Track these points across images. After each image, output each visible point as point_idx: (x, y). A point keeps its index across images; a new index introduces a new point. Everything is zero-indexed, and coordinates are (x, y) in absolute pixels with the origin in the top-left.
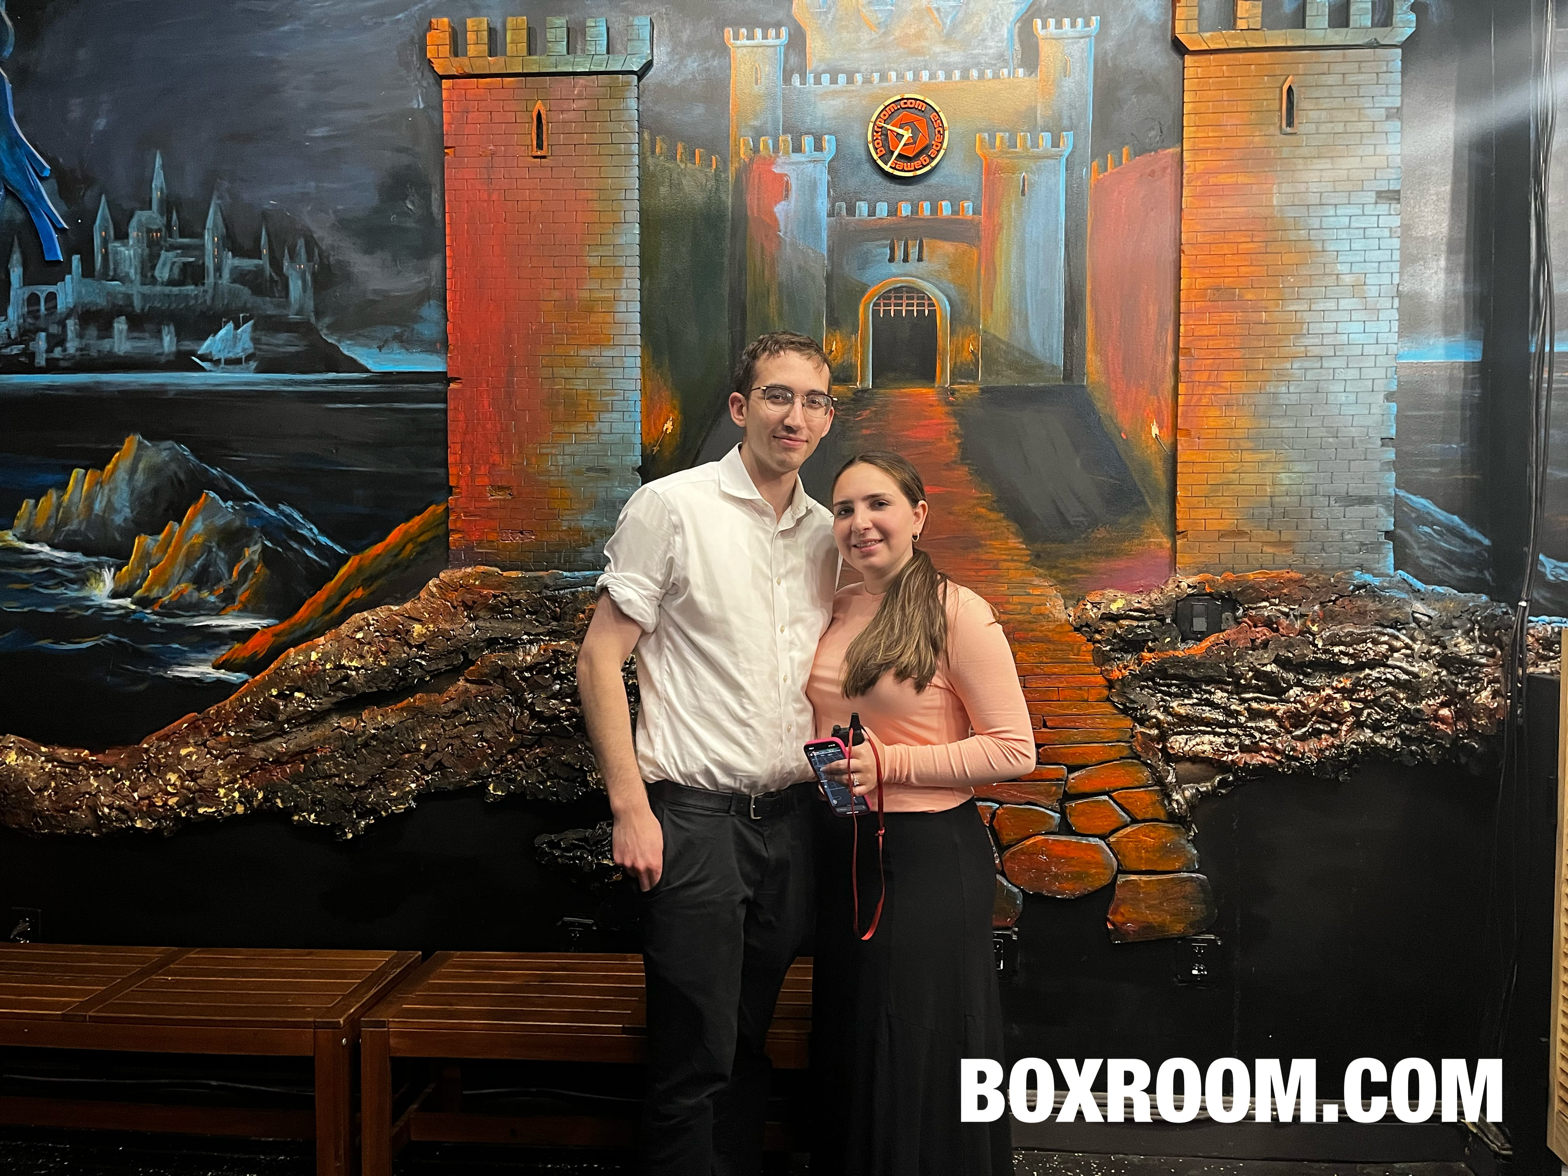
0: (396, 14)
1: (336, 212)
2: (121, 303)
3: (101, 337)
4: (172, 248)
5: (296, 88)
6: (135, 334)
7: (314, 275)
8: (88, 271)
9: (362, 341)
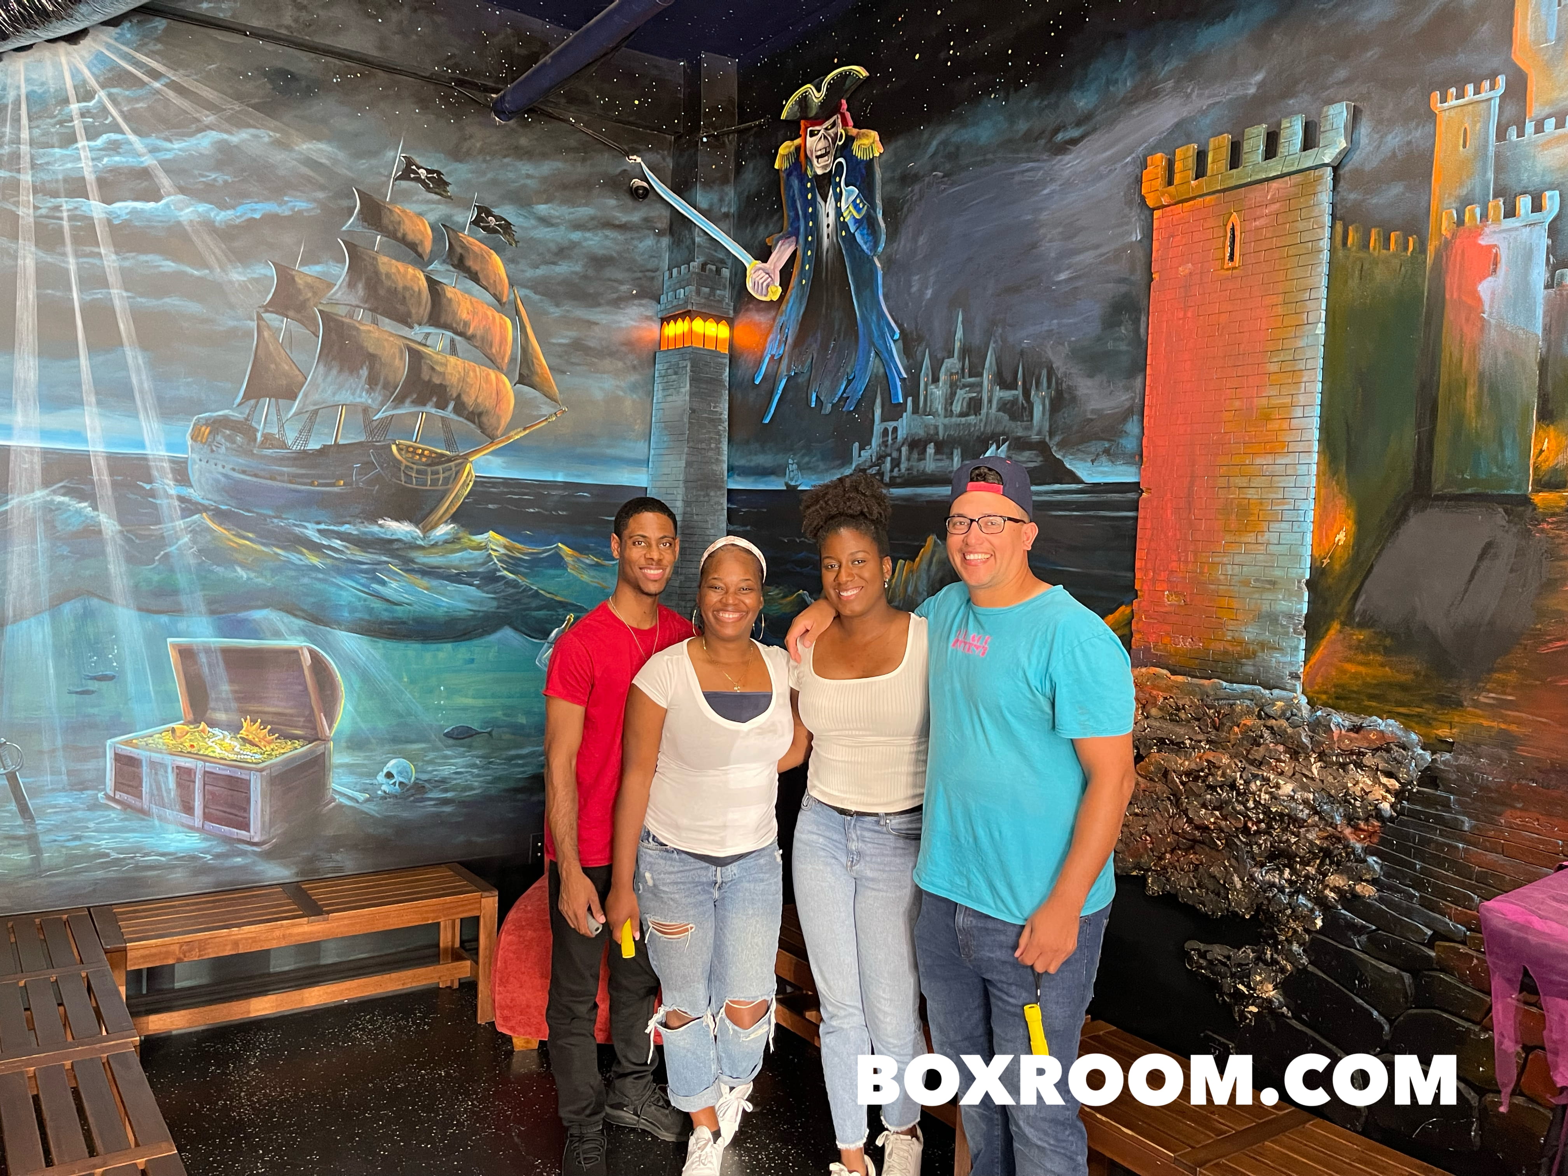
0: (1125, 158)
1: (1070, 342)
2: (932, 432)
3: (920, 460)
4: (964, 386)
5: (1050, 241)
6: (938, 457)
7: (1052, 401)
8: (915, 410)
9: (1080, 455)
